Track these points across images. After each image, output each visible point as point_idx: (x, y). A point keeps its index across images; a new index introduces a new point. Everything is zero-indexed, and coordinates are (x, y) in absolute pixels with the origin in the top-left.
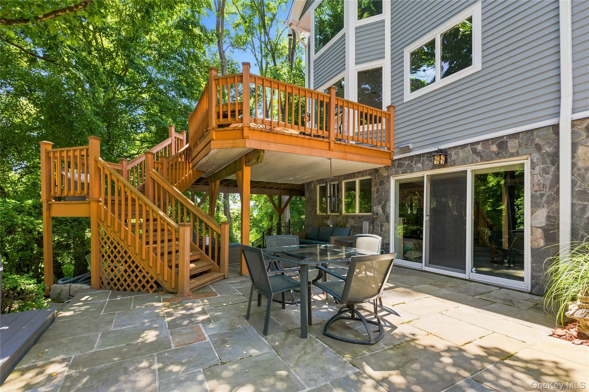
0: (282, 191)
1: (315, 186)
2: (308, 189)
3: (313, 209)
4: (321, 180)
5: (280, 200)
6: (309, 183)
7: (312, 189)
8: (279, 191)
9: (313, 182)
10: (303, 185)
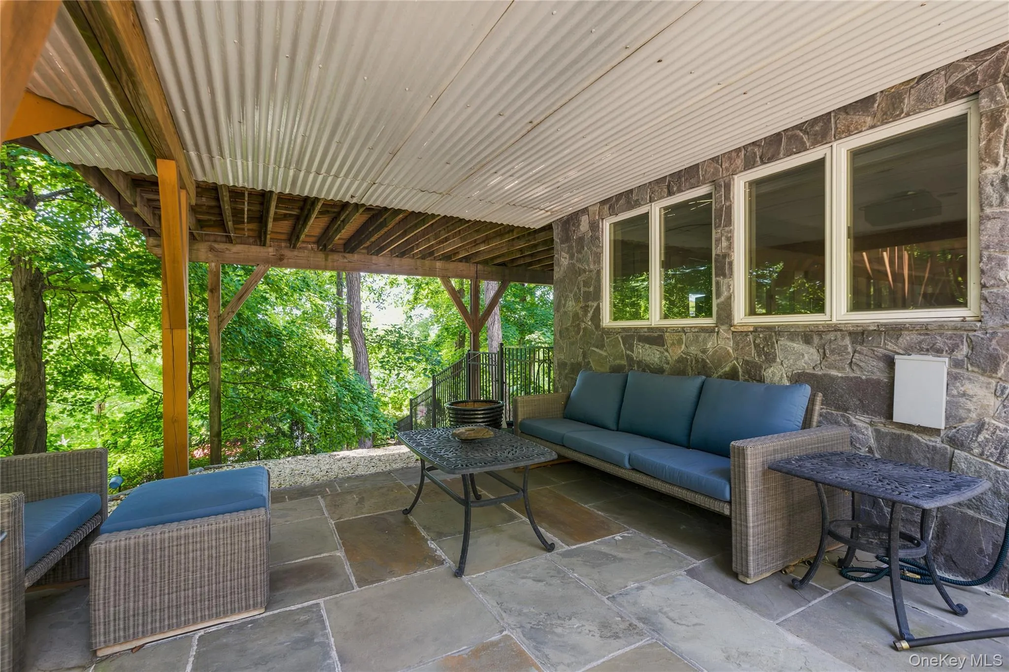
0: (480, 267)
1: (595, 227)
2: (566, 239)
3: (585, 309)
4: (619, 196)
5: (476, 292)
6: (571, 221)
7: (581, 240)
8: (473, 268)
9: (585, 211)
10: (549, 228)
